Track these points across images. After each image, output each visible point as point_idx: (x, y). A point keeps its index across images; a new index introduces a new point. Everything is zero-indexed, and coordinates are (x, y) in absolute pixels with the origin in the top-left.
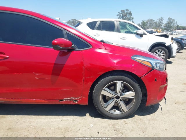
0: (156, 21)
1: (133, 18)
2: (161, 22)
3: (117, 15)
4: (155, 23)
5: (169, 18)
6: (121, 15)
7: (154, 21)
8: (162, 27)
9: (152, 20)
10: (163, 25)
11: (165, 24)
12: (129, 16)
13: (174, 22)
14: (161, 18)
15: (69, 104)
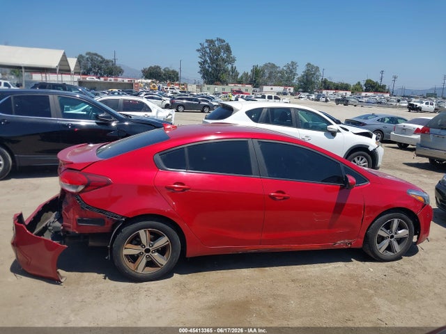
0: (283, 69)
1: (234, 60)
2: (291, 72)
3: (198, 50)
4: (280, 72)
5: (309, 64)
6: (208, 50)
7: (277, 67)
8: (294, 81)
9: (273, 66)
10: (296, 77)
11: (299, 76)
12: (225, 55)
13: (318, 74)
14: (292, 62)
15: (342, 247)
